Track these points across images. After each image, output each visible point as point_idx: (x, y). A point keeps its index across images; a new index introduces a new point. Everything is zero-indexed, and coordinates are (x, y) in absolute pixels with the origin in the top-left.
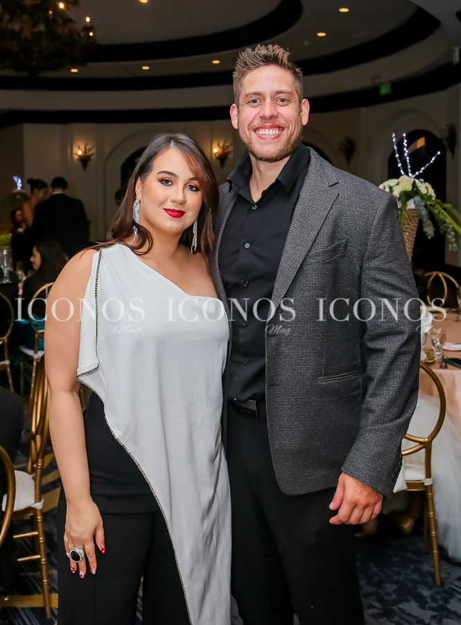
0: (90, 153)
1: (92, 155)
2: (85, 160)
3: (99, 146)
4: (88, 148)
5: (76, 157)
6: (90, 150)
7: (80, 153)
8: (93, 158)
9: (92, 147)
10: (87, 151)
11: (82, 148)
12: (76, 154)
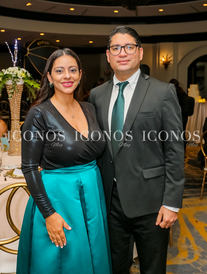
0: (170, 60)
1: (171, 61)
2: (166, 64)
3: (175, 56)
4: (168, 57)
5: (161, 62)
6: (169, 58)
7: (163, 60)
8: (172, 62)
9: (171, 56)
10: (168, 58)
11: (165, 57)
12: (161, 60)
